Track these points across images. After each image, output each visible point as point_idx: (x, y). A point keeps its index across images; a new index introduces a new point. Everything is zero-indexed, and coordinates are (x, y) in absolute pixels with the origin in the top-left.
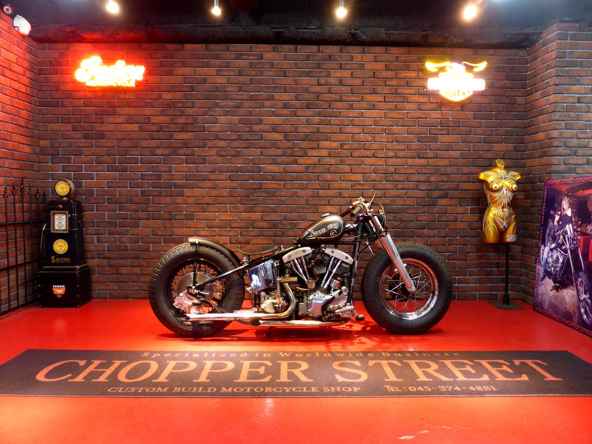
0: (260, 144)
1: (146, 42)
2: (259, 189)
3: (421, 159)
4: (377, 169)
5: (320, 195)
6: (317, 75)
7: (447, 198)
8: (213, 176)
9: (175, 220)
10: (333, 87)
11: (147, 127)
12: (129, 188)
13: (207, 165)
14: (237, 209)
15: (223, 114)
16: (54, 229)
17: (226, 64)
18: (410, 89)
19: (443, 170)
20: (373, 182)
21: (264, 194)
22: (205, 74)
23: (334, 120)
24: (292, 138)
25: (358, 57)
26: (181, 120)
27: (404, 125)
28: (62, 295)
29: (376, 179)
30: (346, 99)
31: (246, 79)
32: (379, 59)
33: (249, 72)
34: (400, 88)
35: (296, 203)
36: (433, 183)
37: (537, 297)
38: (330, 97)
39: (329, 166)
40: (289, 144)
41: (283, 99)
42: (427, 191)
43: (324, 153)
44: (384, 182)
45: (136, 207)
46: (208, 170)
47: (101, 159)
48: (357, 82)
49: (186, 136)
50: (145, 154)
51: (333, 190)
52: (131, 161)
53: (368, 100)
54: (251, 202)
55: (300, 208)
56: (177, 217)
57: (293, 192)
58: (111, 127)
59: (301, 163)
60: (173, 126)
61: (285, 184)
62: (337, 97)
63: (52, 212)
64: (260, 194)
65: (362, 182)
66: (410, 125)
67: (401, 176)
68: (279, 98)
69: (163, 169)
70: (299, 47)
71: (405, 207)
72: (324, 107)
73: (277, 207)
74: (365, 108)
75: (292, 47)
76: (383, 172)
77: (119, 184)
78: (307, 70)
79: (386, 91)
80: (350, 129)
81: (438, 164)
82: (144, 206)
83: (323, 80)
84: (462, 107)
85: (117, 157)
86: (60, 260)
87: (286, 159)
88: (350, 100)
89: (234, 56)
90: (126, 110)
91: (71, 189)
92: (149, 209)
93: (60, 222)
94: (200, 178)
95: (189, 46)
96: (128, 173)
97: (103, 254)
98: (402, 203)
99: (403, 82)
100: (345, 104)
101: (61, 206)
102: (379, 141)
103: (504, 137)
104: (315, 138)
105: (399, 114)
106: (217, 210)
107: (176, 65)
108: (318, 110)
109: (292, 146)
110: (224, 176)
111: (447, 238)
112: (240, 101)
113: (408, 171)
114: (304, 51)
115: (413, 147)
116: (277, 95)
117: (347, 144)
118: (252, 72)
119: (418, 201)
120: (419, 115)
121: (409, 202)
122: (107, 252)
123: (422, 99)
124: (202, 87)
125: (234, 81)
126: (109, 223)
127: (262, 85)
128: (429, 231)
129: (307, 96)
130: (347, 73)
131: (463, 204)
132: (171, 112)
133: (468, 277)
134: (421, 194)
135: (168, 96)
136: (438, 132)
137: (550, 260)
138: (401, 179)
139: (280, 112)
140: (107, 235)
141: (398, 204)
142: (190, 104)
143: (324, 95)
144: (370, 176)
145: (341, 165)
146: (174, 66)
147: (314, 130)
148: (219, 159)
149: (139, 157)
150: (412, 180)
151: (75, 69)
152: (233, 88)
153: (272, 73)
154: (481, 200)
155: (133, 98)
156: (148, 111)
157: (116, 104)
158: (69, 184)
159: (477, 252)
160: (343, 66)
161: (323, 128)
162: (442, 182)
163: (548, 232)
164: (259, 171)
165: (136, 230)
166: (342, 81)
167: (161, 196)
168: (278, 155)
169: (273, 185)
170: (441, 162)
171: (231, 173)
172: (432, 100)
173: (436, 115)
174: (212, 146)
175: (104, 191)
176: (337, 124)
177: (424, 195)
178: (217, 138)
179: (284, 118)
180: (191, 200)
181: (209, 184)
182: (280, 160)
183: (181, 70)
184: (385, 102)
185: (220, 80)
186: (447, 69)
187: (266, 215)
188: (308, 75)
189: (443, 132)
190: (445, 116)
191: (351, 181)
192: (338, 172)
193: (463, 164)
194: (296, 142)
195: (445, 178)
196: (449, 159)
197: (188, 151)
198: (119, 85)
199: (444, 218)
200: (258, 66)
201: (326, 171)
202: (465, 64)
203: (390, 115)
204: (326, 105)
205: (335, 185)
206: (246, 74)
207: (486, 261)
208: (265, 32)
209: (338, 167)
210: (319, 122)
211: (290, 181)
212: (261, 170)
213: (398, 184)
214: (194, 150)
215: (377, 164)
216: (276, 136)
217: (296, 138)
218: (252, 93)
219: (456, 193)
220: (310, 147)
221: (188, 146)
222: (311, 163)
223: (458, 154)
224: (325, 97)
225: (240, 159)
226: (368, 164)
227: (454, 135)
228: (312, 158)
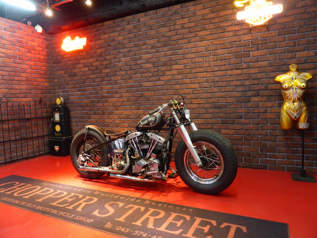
0: (141, 71)
1: (88, 25)
2: (141, 96)
3: (237, 70)
6: (169, 25)
7: (259, 96)
8: (120, 91)
9: (105, 115)
10: (178, 31)
11: (91, 68)
12: (86, 100)
13: (117, 85)
14: (132, 108)
15: (123, 57)
16: (55, 120)
17: (123, 29)
18: (227, 23)
19: (254, 76)
20: (205, 88)
21: (144, 99)
22: (114, 36)
23: (180, 51)
24: (157, 66)
25: (192, 8)
26: (105, 63)
27: (224, 48)
28: (58, 151)
29: (207, 86)
30: (186, 37)
31: (132, 35)
32: (206, 7)
33: (133, 31)
34: (220, 23)
35: (161, 104)
36: (247, 86)
38: (177, 38)
39: (178, 80)
40: (156, 69)
41: (151, 43)
42: (243, 92)
43: (175, 72)
44: (213, 88)
45: (90, 109)
46: (117, 88)
47: (76, 86)
48: (192, 24)
49: (107, 70)
50: (91, 82)
52: (86, 86)
53: (200, 36)
54: (138, 104)
56: (106, 113)
57: (159, 97)
58: (78, 70)
59: (162, 80)
60: (101, 66)
61: (154, 93)
62: (181, 36)
63: (54, 112)
64: (142, 99)
65: (198, 89)
66: (229, 47)
67: (223, 83)
68: (150, 43)
69: (99, 89)
70: (158, 10)
71: (228, 103)
72: (174, 44)
73: (151, 106)
74: (198, 41)
75: (154, 11)
76: (211, 81)
77: (83, 98)
78: (163, 23)
79: (211, 27)
80: (190, 55)
81: (251, 72)
82: (92, 108)
83: (172, 28)
84: (267, 28)
85: (81, 84)
86: (58, 134)
87: (154, 78)
88: (189, 37)
89: (126, 24)
90: (83, 61)
91: (61, 101)
92: (94, 110)
93: (57, 117)
94: (114, 93)
95: (106, 23)
96: (86, 92)
98: (225, 101)
99: (222, 19)
100: (186, 40)
101: (57, 110)
102: (208, 61)
103: (306, 46)
104: (169, 64)
105: (221, 41)
106: (122, 109)
107: (102, 34)
108: (170, 47)
110: (125, 90)
111: (260, 125)
112: (130, 48)
113: (228, 79)
114: (161, 12)
115: (232, 62)
117: (188, 65)
118: (135, 30)
119: (237, 99)
120: (235, 40)
121: (229, 100)
123: (237, 28)
124: (112, 44)
125: (127, 37)
126: (80, 117)
127: (140, 37)
128: (245, 120)
129: (164, 39)
130: (186, 20)
131: (271, 100)
132: (100, 59)
133: (277, 153)
134: (238, 94)
135: (99, 51)
136: (250, 49)
138: (223, 85)
139: (150, 51)
142: (108, 54)
143: (173, 37)
144: (203, 84)
145: (185, 79)
146: (100, 35)
147: (168, 59)
148: (122, 81)
149: (89, 84)
150: (231, 85)
151: (62, 44)
152: (126, 42)
153: (145, 29)
155: (86, 54)
156: (91, 60)
157: (79, 59)
158: (61, 100)
159: (285, 135)
160: (183, 17)
161: (173, 57)
162: (254, 84)
164: (141, 86)
165: (90, 120)
166: (184, 26)
167: (99, 103)
168: (150, 76)
169: (147, 94)
170: (253, 71)
171: (128, 89)
172: (244, 27)
173: (248, 37)
174: (119, 75)
175: (77, 101)
176: (181, 53)
177: (241, 95)
178: (121, 70)
179: (152, 54)
180: (111, 104)
181: (118, 95)
182: (151, 79)
183: (103, 36)
184: (211, 34)
185: (121, 38)
187: (146, 111)
188: (164, 26)
189: (253, 49)
190: (254, 37)
191: (192, 88)
192: (183, 83)
193: (270, 70)
194: (159, 67)
195: (256, 82)
196: (258, 68)
197: (108, 78)
198: (77, 49)
199: (256, 111)
200: (138, 27)
201: (176, 83)
203: (214, 43)
204: (174, 43)
205: (182, 91)
207: (292, 142)
208: (135, 6)
209: (183, 80)
210: (171, 54)
211: (157, 91)
212: (142, 86)
213: (222, 88)
214: (111, 78)
215: (208, 76)
216: (149, 65)
217: (159, 65)
218: (136, 43)
219: (265, 92)
220: (167, 70)
221: (109, 76)
222: (168, 79)
223: (266, 63)
224: (174, 38)
225: (132, 81)
226: (202, 77)
227: (263, 50)
228: (169, 76)
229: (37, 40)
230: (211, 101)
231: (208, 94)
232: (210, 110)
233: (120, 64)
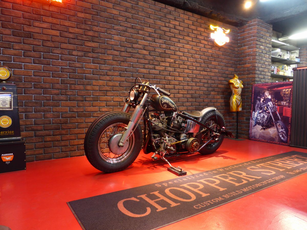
0: (137, 56)
3: (205, 72)
4: (189, 76)
5: (166, 88)
6: (164, 21)
7: (214, 91)
8: (110, 73)
9: (85, 101)
10: (171, 29)
11: (66, 34)
12: (51, 78)
13: (106, 65)
14: (124, 94)
15: (116, 34)
17: (118, 3)
18: (201, 37)
19: (212, 78)
20: (188, 82)
22: (105, 6)
23: (172, 48)
24: (153, 55)
25: (182, 15)
26: (91, 33)
28: (11, 161)
29: (189, 81)
30: (177, 37)
31: (129, 15)
32: (190, 19)
33: (131, 11)
34: (198, 36)
36: (209, 84)
37: (251, 134)
38: (170, 34)
39: (169, 72)
40: (151, 58)
42: (207, 88)
43: (168, 64)
44: (192, 82)
45: (58, 92)
46: (107, 69)
47: (29, 53)
48: (182, 28)
49: (93, 44)
50: (64, 54)
51: (171, 85)
52: (54, 58)
53: (186, 39)
56: (87, 99)
58: (37, 30)
59: (157, 69)
60: (85, 36)
61: (149, 80)
62: (173, 35)
65: (183, 81)
66: (201, 54)
68: (147, 30)
69: (77, 65)
71: (200, 95)
72: (167, 39)
74: (185, 43)
75: (153, 2)
76: (191, 77)
77: (44, 74)
78: (160, 17)
79: (193, 36)
80: (178, 53)
82: (64, 91)
83: (167, 24)
84: (219, 49)
85: (42, 53)
86: (5, 133)
87: (149, 66)
88: (179, 38)
90: (50, 19)
92: (68, 93)
94: (103, 74)
96: (51, 66)
97: (31, 127)
98: (198, 93)
99: (199, 33)
100: (176, 40)
101: (5, 88)
102: (190, 61)
103: (231, 65)
104: (163, 55)
105: (198, 48)
106: (112, 95)
108: (165, 40)
109: (153, 59)
110: (117, 73)
112: (126, 28)
113: (200, 78)
114: (158, 6)
115: (202, 66)
116: (146, 29)
117: (177, 61)
118: (133, 11)
119: (204, 92)
120: (204, 50)
121: (201, 92)
122: (34, 125)
123: (206, 43)
124: (103, 14)
125: (123, 15)
126: (36, 103)
127: (138, 21)
129: (160, 32)
130: (177, 23)
131: (219, 94)
132: (83, 26)
134: (205, 89)
135: (81, 15)
136: (211, 60)
137: (259, 117)
138: (198, 81)
139: (147, 39)
140: (33, 113)
141: (197, 94)
142: (96, 24)
143: (167, 33)
144: (186, 79)
145: (175, 72)
147: (163, 51)
148: (114, 62)
149: (60, 55)
150: (202, 82)
152: (122, 19)
153: (143, 15)
154: (224, 93)
156: (67, 23)
157: (42, 13)
160: (176, 19)
161: (167, 51)
163: (257, 105)
164: (136, 72)
165: (57, 108)
166: (175, 27)
167: (76, 84)
168: (146, 63)
170: (212, 74)
171: (120, 72)
172: (209, 44)
173: (210, 51)
174: (110, 54)
175: (31, 78)
179: (149, 42)
180: (97, 88)
181: (108, 78)
182: (147, 66)
184: (192, 41)
185: (115, 12)
186: (217, 30)
188: (160, 20)
189: (213, 60)
190: (213, 52)
191: (179, 81)
192: (173, 75)
193: (219, 76)
194: (155, 57)
195: (213, 82)
196: (214, 73)
197: (95, 55)
199: (213, 101)
200: (136, 9)
201: (168, 74)
202: (223, 29)
203: (194, 48)
205: (173, 82)
206: (129, 12)
209: (173, 73)
210: (165, 47)
211: (152, 79)
213: (197, 84)
214: (99, 55)
215: (189, 73)
216: (145, 52)
217: (155, 55)
218: (132, 24)
219: (217, 89)
220: (161, 60)
221: (95, 52)
222: (162, 70)
223: (217, 71)
225: (125, 64)
226: (185, 72)
227: (216, 62)
228: (162, 66)
230: (191, 93)
231: (189, 87)
232: (190, 100)
233: (112, 42)
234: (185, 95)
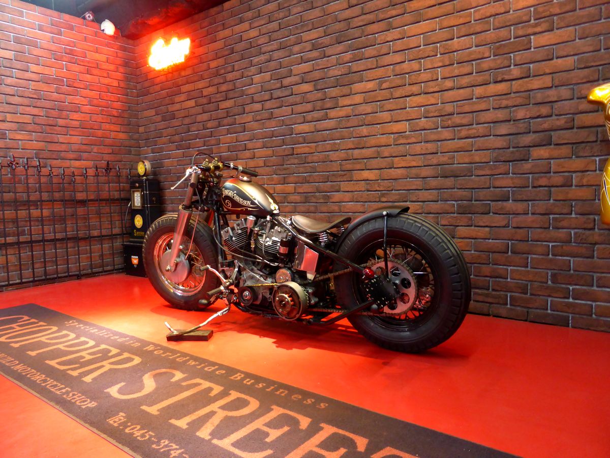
0: (291, 101)
1: (196, 14)
2: (291, 155)
3: (498, 84)
4: (429, 111)
5: (355, 157)
7: (551, 145)
8: (251, 145)
10: (364, 6)
11: (201, 100)
13: (246, 133)
14: (273, 181)
15: (257, 73)
16: (134, 206)
17: (257, 14)
19: (539, 96)
20: (423, 132)
21: (296, 161)
22: (241, 31)
23: (369, 52)
24: (323, 87)
26: (224, 88)
27: (467, 34)
28: (137, 265)
30: (383, 16)
31: (274, 25)
33: (277, 16)
35: (328, 170)
36: (522, 121)
38: (362, 20)
39: (364, 116)
40: (319, 95)
41: (311, 38)
42: (509, 137)
43: (358, 99)
44: (439, 129)
46: (246, 139)
47: (173, 138)
49: (228, 104)
50: (200, 129)
51: (370, 149)
52: (192, 138)
53: (413, 9)
54: (284, 172)
55: (333, 175)
57: (325, 155)
58: (177, 106)
59: (332, 117)
60: (218, 95)
61: (316, 146)
62: (372, 17)
63: (132, 190)
64: (292, 161)
65: (407, 133)
66: (479, 30)
67: (464, 117)
68: (308, 38)
69: (213, 142)
71: (473, 165)
72: (357, 36)
73: (310, 176)
74: (409, 23)
76: (436, 114)
77: (185, 162)
80: (391, 58)
81: (531, 87)
85: (183, 135)
86: (138, 233)
87: (316, 115)
88: (388, 17)
90: (187, 87)
91: (146, 169)
93: (137, 199)
94: (241, 149)
95: (227, 5)
96: (191, 149)
98: (467, 160)
100: (382, 25)
101: (137, 185)
102: (430, 67)
104: (346, 81)
105: (460, 17)
107: (219, 29)
108: (350, 42)
109: (323, 97)
110: (259, 143)
111: (551, 216)
112: (271, 53)
113: (476, 108)
115: (485, 66)
116: (306, 36)
117: (385, 81)
118: (281, 14)
119: (494, 155)
120: (493, 11)
121: (478, 157)
124: (238, 47)
125: (265, 31)
127: (291, 27)
128: (516, 203)
129: (338, 26)
131: (581, 154)
132: (216, 81)
133: (595, 288)
134: (499, 143)
135: (213, 64)
136: (530, 31)
138: (465, 121)
139: (309, 56)
141: (461, 161)
142: (230, 69)
143: (356, 19)
144: (417, 123)
145: (380, 112)
146: (217, 30)
147: (344, 71)
148: (256, 125)
149: (197, 132)
150: (483, 120)
151: (149, 56)
152: (263, 40)
153: (299, 9)
155: (190, 73)
156: (201, 84)
157: (180, 83)
158: (145, 165)
161: (355, 66)
162: (538, 117)
164: (290, 133)
168: (308, 110)
169: (303, 149)
170: (536, 83)
171: (266, 139)
173: (526, 1)
174: (250, 111)
175: (176, 169)
176: (372, 55)
177: (505, 144)
178: (253, 101)
179: (314, 62)
182: (310, 116)
183: (222, 34)
185: (253, 33)
187: (299, 187)
189: (538, 29)
191: (393, 133)
192: (375, 123)
193: (582, 79)
194: (326, 90)
195: (544, 110)
196: (551, 75)
197: (231, 120)
199: (543, 181)
200: (286, 5)
201: (361, 123)
203: (445, 24)
204: (357, 32)
205: (372, 141)
206: (275, 19)
209: (375, 116)
210: (351, 58)
211: (321, 141)
212: (292, 132)
213: (462, 130)
214: (235, 119)
215: (429, 103)
216: (306, 87)
217: (327, 86)
218: (281, 40)
219: (567, 135)
220: (342, 94)
221: (231, 115)
222: (344, 115)
223: (569, 62)
224: (357, 22)
225: (273, 122)
226: (415, 105)
227: (563, 29)
228: (345, 108)
229: (105, 49)
230: (435, 161)
231: (429, 145)
232: (434, 183)
233: (252, 89)
234: (414, 171)
